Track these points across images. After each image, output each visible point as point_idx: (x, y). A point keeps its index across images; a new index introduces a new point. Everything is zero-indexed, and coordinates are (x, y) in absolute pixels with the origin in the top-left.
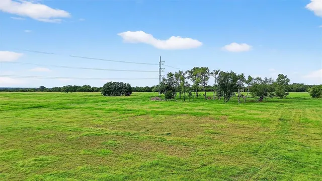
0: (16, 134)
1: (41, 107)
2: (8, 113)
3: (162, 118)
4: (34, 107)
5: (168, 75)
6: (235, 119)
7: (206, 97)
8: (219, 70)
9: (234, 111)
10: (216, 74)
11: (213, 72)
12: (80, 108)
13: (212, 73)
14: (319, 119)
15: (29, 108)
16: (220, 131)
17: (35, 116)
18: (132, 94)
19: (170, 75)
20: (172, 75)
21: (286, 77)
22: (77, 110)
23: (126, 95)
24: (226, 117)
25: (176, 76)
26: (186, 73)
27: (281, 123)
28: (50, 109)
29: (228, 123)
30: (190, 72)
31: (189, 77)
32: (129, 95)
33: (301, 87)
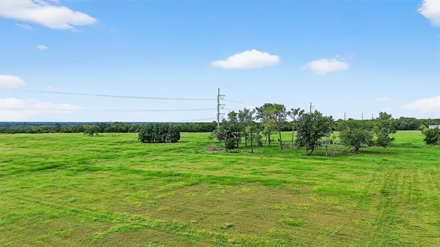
0: (21, 228)
1: (56, 166)
2: (10, 182)
3: (222, 190)
4: (46, 168)
5: (229, 115)
6: (321, 193)
7: (281, 144)
8: (299, 109)
9: (320, 176)
10: (295, 115)
11: (291, 111)
12: (110, 169)
13: (289, 113)
14: (436, 192)
15: (39, 169)
16: (300, 220)
17: (48, 189)
18: (181, 140)
19: (232, 115)
20: (235, 114)
21: (390, 116)
22: (105, 174)
23: (172, 142)
24: (309, 188)
25: (240, 116)
26: (254, 112)
27: (384, 199)
28: (68, 172)
29: (312, 201)
30: (260, 110)
31: (258, 117)
32: (177, 142)
33: (411, 123)
